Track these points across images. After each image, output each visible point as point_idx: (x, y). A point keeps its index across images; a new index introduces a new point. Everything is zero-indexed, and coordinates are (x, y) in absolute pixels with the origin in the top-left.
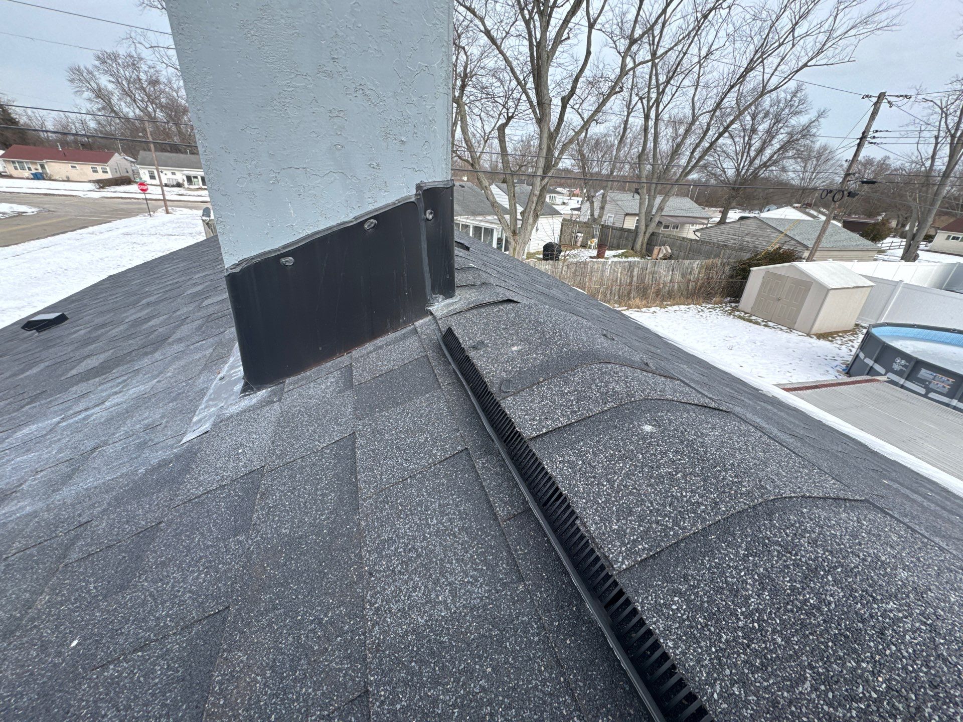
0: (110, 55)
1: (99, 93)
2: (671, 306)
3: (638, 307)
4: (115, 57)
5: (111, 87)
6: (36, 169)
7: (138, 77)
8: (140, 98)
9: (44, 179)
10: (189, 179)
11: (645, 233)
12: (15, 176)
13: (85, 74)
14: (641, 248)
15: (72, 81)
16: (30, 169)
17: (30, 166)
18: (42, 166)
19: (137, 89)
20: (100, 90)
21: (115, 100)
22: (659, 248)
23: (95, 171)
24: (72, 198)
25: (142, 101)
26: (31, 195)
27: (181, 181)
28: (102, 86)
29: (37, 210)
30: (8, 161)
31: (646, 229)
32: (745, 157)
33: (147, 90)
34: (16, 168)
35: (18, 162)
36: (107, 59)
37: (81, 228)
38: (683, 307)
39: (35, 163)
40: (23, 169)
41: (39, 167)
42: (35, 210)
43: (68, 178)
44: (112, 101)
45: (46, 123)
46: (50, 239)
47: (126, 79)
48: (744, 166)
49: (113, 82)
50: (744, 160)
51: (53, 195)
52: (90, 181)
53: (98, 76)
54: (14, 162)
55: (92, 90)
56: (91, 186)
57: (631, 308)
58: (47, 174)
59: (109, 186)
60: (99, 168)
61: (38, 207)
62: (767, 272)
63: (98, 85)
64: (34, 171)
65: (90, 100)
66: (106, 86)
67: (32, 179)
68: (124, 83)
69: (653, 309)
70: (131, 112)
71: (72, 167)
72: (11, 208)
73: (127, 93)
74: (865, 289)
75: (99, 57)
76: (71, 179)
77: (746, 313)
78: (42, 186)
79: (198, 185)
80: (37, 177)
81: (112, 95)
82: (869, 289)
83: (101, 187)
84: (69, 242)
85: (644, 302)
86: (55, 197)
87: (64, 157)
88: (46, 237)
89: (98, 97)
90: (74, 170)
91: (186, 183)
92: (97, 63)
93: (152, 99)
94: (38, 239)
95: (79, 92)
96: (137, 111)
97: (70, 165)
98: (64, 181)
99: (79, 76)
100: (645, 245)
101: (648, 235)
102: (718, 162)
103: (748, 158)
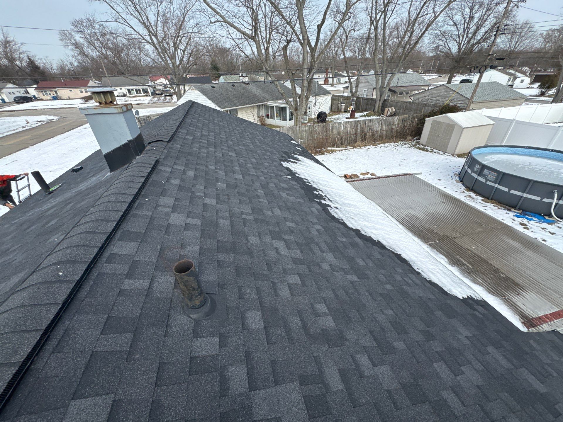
0: (78, 22)
1: (77, 46)
2: (380, 144)
3: (360, 146)
4: (81, 22)
5: (82, 41)
6: (53, 94)
7: (95, 32)
8: (98, 46)
9: (58, 99)
10: (129, 91)
11: (380, 100)
12: (44, 99)
13: (67, 35)
14: (378, 110)
15: (61, 40)
16: (50, 94)
17: (50, 92)
18: (56, 92)
19: (95, 40)
20: (77, 44)
21: (85, 49)
22: (387, 109)
23: (82, 92)
24: (73, 109)
25: (99, 47)
26: (54, 110)
27: (125, 93)
28: (77, 41)
29: (58, 117)
30: (40, 91)
31: (381, 98)
32: (464, 38)
33: (101, 40)
34: (44, 95)
35: (44, 91)
36: (77, 24)
37: (80, 126)
38: (387, 144)
39: (52, 91)
40: (47, 95)
41: (54, 93)
42: (57, 118)
43: (69, 97)
44: (84, 49)
45: (53, 66)
46: (67, 133)
47: (89, 35)
48: (464, 45)
49: (83, 38)
50: (464, 40)
51: (64, 108)
52: (80, 98)
53: (74, 35)
54: (42, 92)
55: (73, 44)
56: (81, 101)
57: (356, 147)
58: (59, 96)
59: (90, 100)
60: (83, 90)
61: (58, 116)
62: (434, 121)
63: (75, 40)
64: (52, 96)
65: (72, 50)
66: (79, 41)
67: (52, 100)
68: (88, 37)
69: (368, 147)
70: (94, 54)
71: (70, 91)
72: (46, 118)
73: (90, 43)
74: (488, 126)
75: (73, 24)
76: (71, 98)
77: (423, 145)
78: (57, 104)
79: (134, 94)
80: (55, 98)
81: (83, 45)
82: (492, 126)
83: (86, 101)
84: (76, 134)
85: (363, 143)
86: (65, 109)
87: (65, 86)
88: (65, 132)
89: (76, 47)
90: (71, 93)
91: (128, 94)
92: (73, 27)
93: (105, 45)
94: (62, 133)
95: (66, 46)
96: (98, 53)
97: (69, 90)
98: (67, 99)
99: (65, 36)
100: (380, 108)
101: (382, 102)
102: (446, 43)
103: (467, 39)
